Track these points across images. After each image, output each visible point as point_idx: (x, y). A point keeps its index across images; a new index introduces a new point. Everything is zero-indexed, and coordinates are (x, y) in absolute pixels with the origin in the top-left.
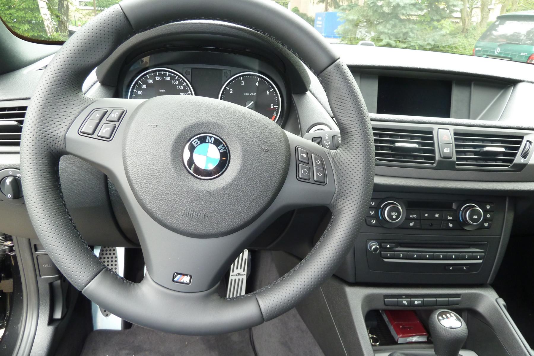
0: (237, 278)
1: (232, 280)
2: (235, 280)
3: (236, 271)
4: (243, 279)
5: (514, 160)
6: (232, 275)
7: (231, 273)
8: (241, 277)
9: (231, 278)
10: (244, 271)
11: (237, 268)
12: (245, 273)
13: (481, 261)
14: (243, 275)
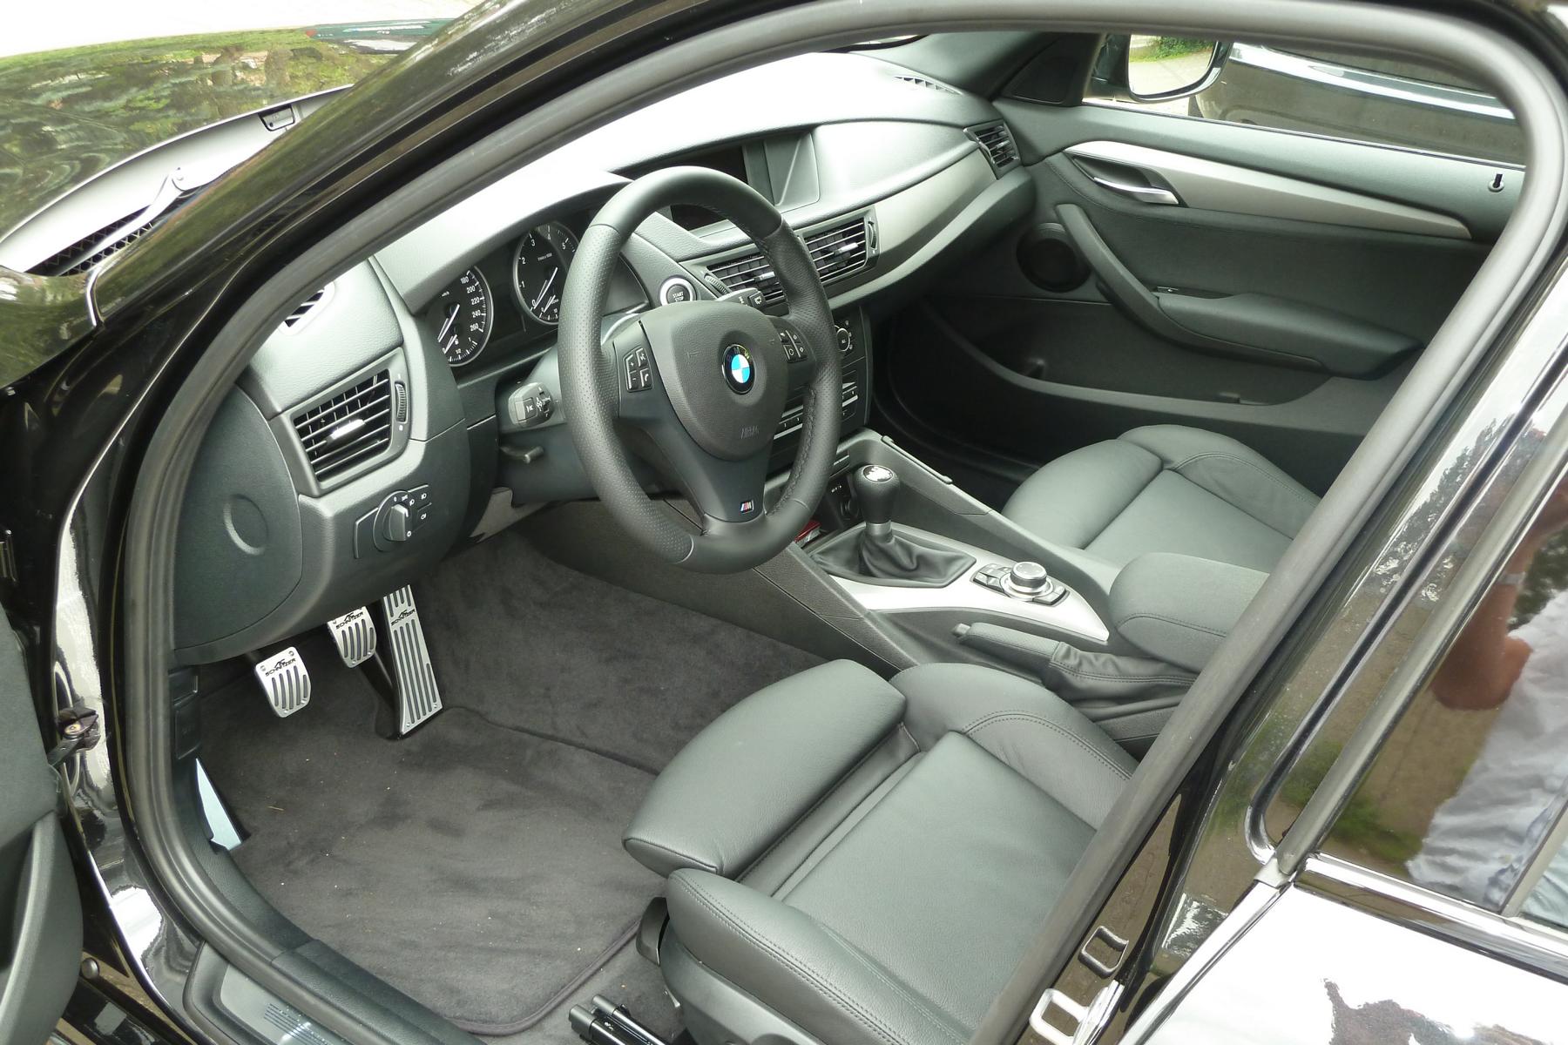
0: (402, 623)
1: (395, 632)
2: (401, 628)
3: (397, 612)
4: (413, 621)
5: (865, 253)
6: (393, 623)
7: (390, 620)
8: (408, 619)
9: (392, 629)
10: (409, 605)
11: (397, 606)
12: (413, 607)
13: (856, 398)
14: (410, 613)
